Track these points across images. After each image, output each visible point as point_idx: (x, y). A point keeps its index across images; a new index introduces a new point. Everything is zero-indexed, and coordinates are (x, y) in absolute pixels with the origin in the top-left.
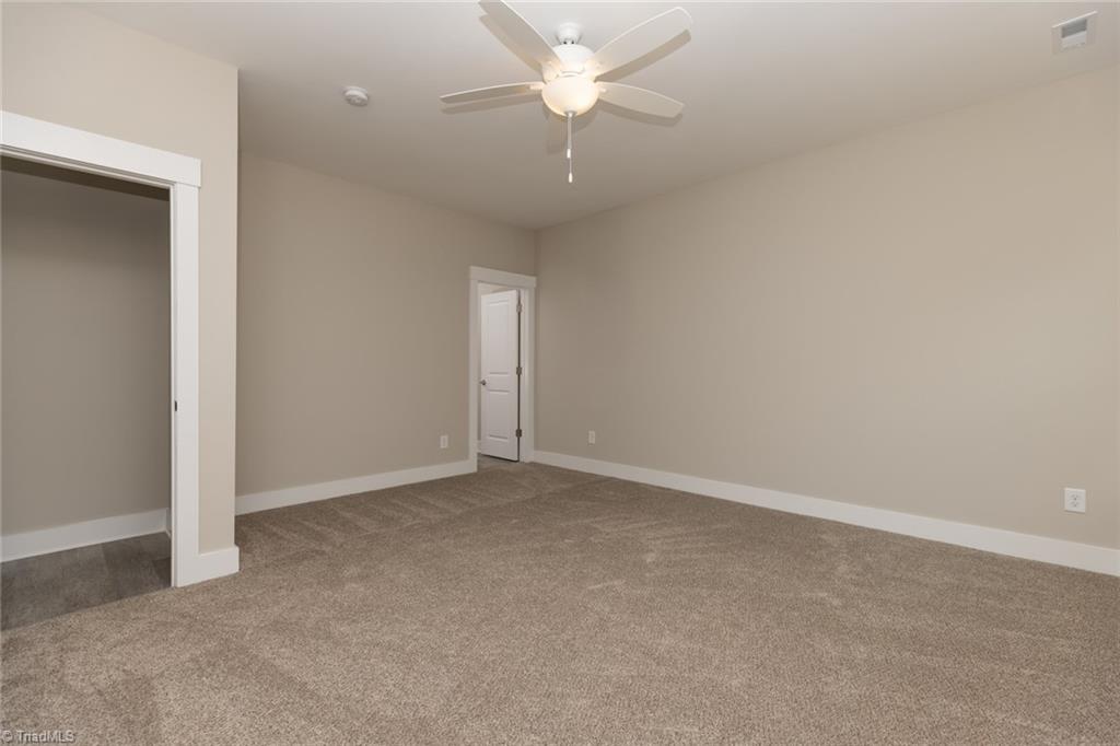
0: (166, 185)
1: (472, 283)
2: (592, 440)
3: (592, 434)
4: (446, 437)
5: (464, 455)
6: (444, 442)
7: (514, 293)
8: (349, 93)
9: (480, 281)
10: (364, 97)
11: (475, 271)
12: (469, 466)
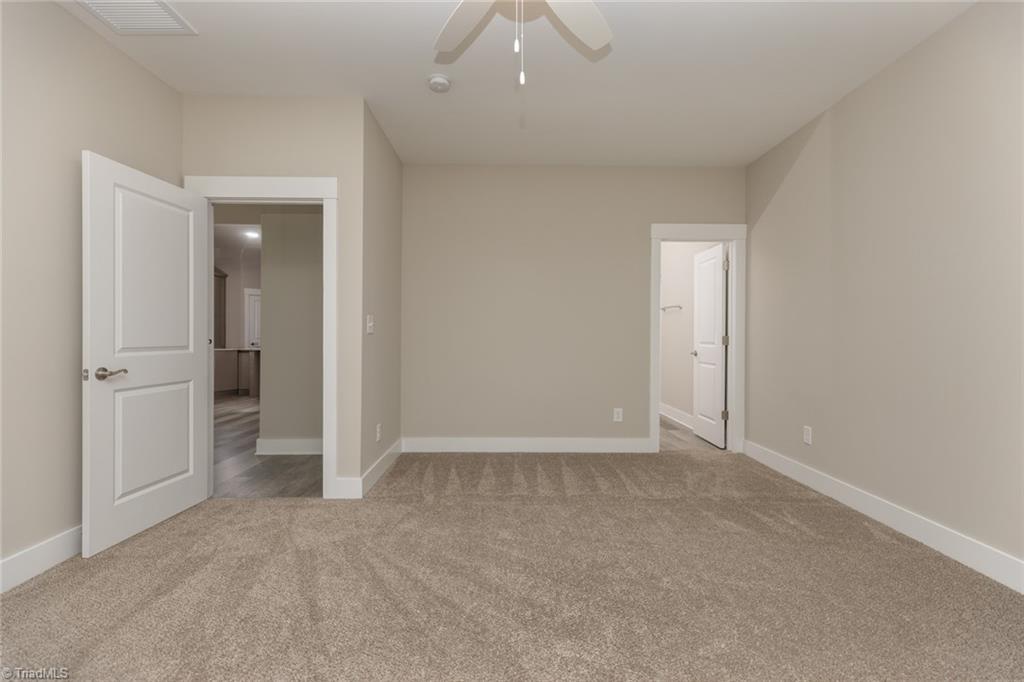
0: (320, 202)
1: (653, 241)
2: (808, 438)
3: (808, 429)
4: (620, 410)
5: (644, 432)
6: (618, 415)
7: (721, 246)
8: (433, 81)
9: (664, 240)
10: (446, 82)
11: (657, 229)
12: (650, 444)
